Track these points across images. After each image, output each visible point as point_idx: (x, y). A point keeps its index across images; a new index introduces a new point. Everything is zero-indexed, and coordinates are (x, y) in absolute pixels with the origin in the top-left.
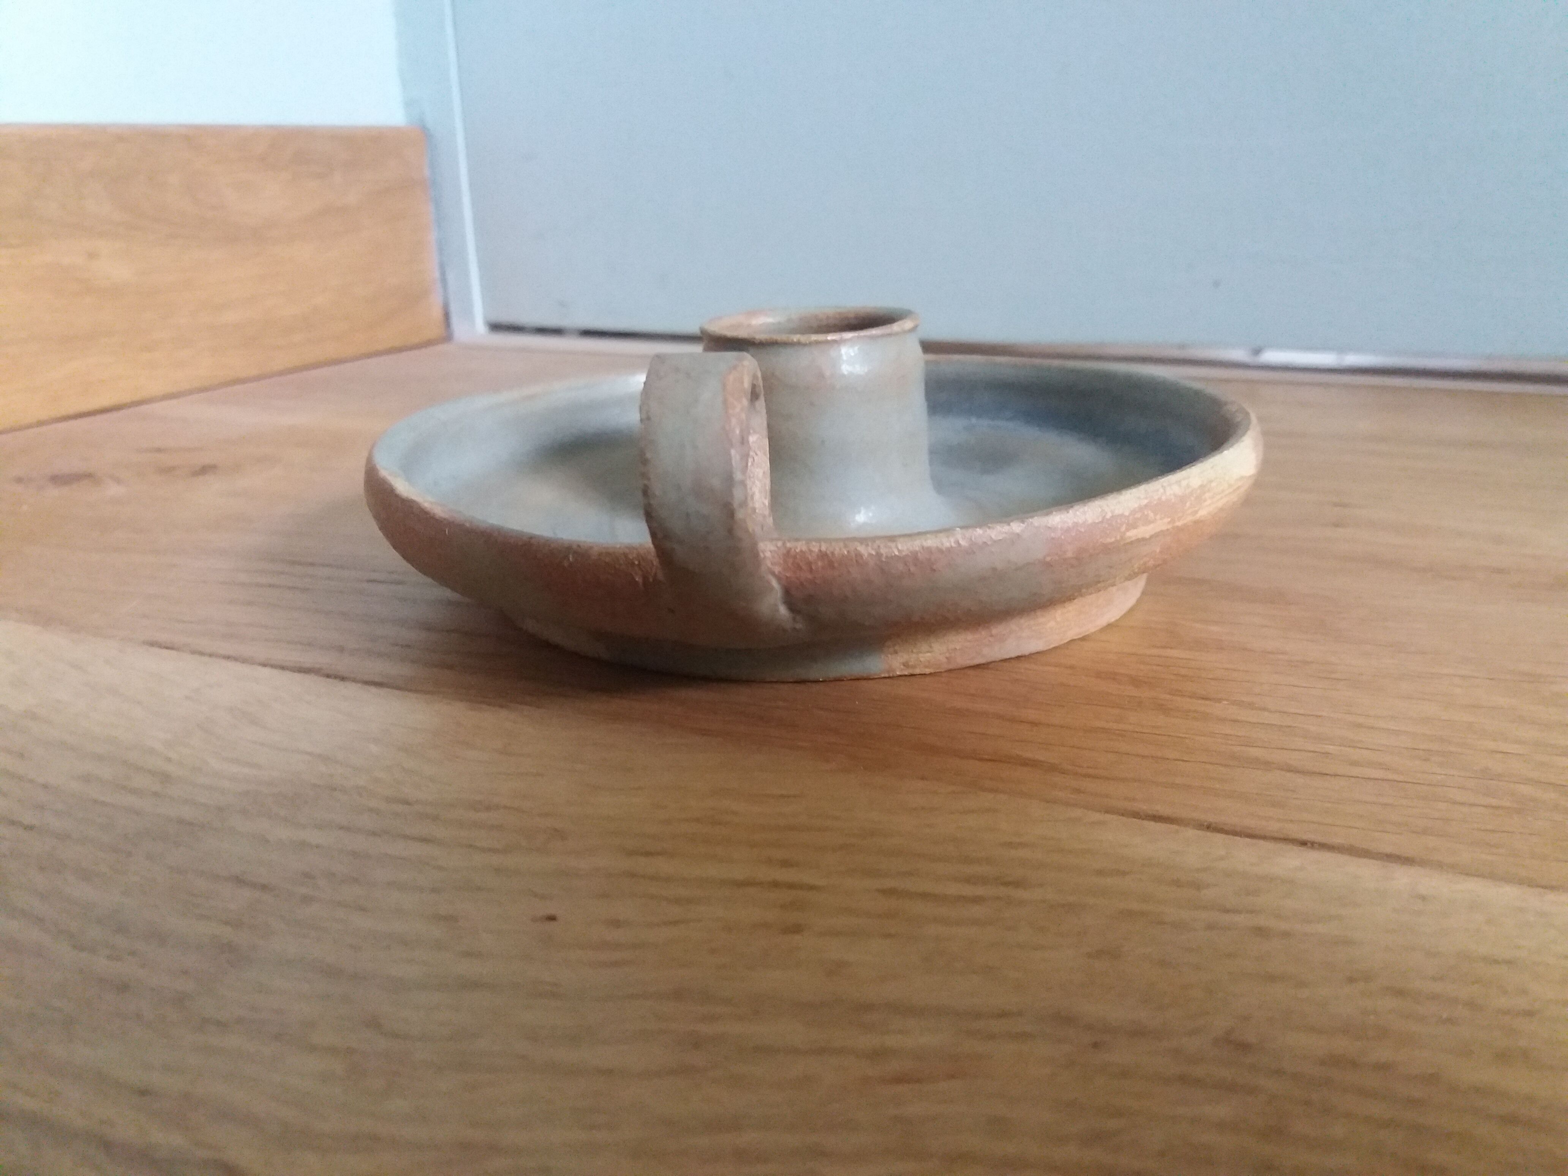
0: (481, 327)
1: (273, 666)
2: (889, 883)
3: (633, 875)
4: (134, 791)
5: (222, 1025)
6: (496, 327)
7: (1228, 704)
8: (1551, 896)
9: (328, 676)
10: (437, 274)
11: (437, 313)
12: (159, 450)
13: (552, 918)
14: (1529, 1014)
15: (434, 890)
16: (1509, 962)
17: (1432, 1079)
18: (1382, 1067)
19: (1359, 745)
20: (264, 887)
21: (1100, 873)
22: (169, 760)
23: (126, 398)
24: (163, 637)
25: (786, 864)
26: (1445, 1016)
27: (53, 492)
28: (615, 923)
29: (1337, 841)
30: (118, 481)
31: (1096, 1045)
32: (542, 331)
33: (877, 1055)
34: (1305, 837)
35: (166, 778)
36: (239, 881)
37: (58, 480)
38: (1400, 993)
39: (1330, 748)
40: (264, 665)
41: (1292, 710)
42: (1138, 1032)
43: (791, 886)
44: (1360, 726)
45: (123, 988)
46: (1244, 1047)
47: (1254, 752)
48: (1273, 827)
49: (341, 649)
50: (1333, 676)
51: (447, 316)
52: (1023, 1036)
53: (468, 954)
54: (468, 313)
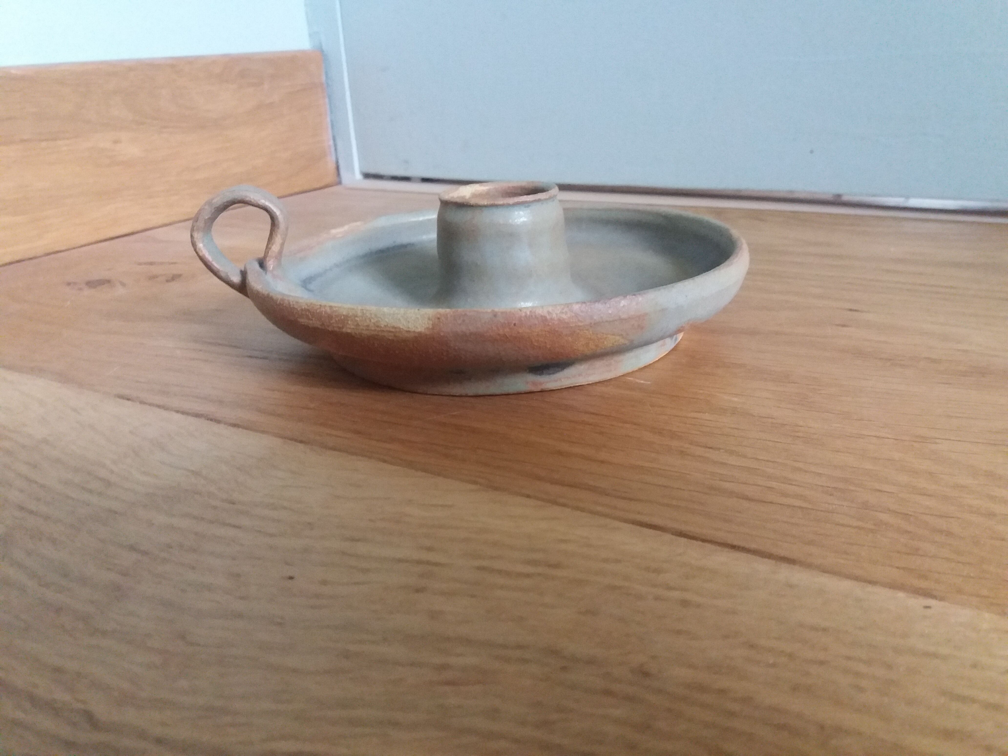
0: (358, 176)
1: (183, 413)
2: (485, 563)
3: (344, 553)
4: (90, 491)
5: (104, 633)
6: (367, 176)
7: (723, 452)
8: (870, 588)
9: (211, 420)
10: (331, 142)
11: (331, 166)
12: (151, 264)
13: (291, 578)
14: (822, 663)
15: (234, 559)
16: (825, 630)
17: (747, 700)
18: (722, 692)
19: (794, 483)
20: (145, 553)
21: (606, 560)
22: (112, 472)
23: (140, 227)
24: (126, 392)
25: (430, 549)
26: (771, 662)
27: (87, 292)
28: (324, 583)
29: (753, 546)
30: (123, 285)
31: (564, 669)
32: (395, 178)
33: (444, 667)
34: (736, 543)
35: (108, 484)
36: (132, 548)
37: (91, 284)
38: (752, 646)
39: (774, 484)
40: (177, 412)
41: (761, 458)
42: (591, 662)
43: (428, 563)
44: (799, 469)
45: (59, 610)
46: (646, 674)
47: (727, 485)
48: (721, 536)
49: (221, 402)
50: (797, 434)
51: (338, 168)
52: (525, 661)
53: (242, 598)
54: (351, 168)
